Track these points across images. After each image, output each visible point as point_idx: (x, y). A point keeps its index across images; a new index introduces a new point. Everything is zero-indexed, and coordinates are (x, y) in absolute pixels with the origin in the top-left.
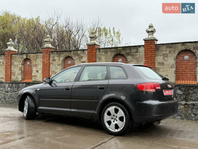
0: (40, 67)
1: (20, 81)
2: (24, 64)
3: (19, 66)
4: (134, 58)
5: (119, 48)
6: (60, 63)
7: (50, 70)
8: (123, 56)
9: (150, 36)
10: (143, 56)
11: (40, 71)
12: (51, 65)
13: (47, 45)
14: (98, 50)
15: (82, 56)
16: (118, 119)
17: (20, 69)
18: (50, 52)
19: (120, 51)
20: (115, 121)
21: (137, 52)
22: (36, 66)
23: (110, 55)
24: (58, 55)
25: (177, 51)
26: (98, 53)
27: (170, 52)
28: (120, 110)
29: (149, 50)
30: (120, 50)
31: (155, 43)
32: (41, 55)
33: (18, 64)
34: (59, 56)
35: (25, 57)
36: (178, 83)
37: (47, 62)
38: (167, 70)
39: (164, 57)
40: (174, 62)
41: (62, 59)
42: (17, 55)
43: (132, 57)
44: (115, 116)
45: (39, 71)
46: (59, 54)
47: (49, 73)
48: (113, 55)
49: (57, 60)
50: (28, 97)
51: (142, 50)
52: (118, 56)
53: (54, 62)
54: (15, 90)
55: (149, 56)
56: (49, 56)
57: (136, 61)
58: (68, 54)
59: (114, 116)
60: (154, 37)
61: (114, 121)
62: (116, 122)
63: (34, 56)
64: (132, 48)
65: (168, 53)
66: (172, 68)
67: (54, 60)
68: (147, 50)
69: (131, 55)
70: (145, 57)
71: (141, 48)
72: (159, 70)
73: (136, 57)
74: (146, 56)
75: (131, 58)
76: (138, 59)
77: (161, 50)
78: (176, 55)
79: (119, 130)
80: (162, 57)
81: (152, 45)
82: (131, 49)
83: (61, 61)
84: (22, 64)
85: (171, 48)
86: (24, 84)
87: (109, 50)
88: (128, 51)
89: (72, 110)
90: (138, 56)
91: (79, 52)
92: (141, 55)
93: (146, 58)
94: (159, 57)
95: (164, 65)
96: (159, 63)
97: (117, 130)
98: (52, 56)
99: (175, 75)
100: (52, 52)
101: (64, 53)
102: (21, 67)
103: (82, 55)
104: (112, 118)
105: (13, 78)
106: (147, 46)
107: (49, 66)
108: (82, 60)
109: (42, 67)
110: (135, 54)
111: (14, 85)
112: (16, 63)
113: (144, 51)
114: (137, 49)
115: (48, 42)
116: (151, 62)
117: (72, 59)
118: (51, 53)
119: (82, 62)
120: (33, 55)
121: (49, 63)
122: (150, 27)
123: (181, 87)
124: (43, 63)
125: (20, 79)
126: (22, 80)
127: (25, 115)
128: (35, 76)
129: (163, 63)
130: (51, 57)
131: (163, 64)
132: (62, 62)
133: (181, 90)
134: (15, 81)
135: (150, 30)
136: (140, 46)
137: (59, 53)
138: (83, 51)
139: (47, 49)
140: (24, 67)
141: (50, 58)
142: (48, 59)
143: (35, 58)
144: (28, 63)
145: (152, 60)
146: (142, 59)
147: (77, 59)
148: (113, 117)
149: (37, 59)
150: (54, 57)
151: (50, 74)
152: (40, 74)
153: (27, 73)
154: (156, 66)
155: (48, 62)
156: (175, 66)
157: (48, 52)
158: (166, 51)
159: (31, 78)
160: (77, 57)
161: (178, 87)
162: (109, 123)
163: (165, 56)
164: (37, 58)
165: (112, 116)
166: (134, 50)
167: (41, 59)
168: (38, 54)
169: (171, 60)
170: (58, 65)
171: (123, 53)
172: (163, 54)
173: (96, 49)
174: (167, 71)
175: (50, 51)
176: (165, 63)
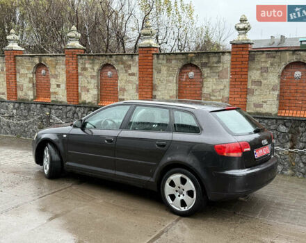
0: (63, 78)
1: (32, 100)
2: (36, 73)
3: (28, 75)
4: (215, 72)
5: (189, 55)
6: (95, 74)
7: (79, 85)
8: (196, 67)
9: (242, 37)
10: (229, 69)
11: (63, 86)
12: (80, 77)
13: (71, 44)
14: (155, 56)
15: (130, 65)
16: (185, 193)
17: (31, 80)
18: (78, 55)
19: (191, 60)
20: (181, 195)
21: (219, 62)
22: (56, 76)
23: (176, 64)
24: (91, 61)
25: (283, 63)
26: (155, 60)
27: (272, 64)
28: (189, 181)
29: (238, 60)
30: (191, 58)
31: (250, 49)
32: (64, 59)
33: (26, 72)
34: (93, 63)
35: (37, 61)
36: (283, 115)
37: (73, 72)
38: (265, 94)
39: (261, 72)
40: (277, 81)
41: (97, 67)
42: (24, 58)
43: (211, 69)
44: (182, 188)
45: (61, 86)
46: (93, 60)
47: (78, 89)
48: (180, 65)
49: (89, 69)
50: (49, 145)
51: (227, 59)
52: (188, 68)
53: (85, 73)
54: (24, 114)
55: (238, 70)
56: (77, 63)
57: (217, 77)
58: (106, 61)
59: (179, 187)
60: (248, 38)
61: (179, 196)
62: (182, 197)
63: (51, 61)
64: (211, 55)
65: (268, 65)
66: (273, 90)
67: (85, 69)
68: (235, 60)
69: (209, 67)
70: (231, 72)
71: (225, 56)
72: (253, 92)
73: (217, 71)
74: (233, 70)
75: (209, 72)
76: (221, 74)
77: (258, 61)
78: (281, 70)
79: (186, 209)
80: (259, 72)
81: (244, 53)
82: (209, 57)
83: (96, 70)
84: (33, 73)
85: (274, 57)
86: (39, 106)
87: (173, 57)
88: (205, 60)
89: (118, 173)
90: (221, 69)
91: (125, 58)
92: (225, 67)
93: (234, 73)
94: (255, 72)
95: (261, 85)
96: (254, 82)
97: (183, 209)
98: (81, 61)
99: (277, 102)
100: (80, 55)
101: (101, 58)
102: (33, 78)
103: (129, 63)
104: (177, 191)
105: (20, 94)
106: (235, 53)
107: (77, 78)
108: (130, 72)
109: (65, 80)
110: (215, 65)
111: (22, 106)
112: (22, 71)
113: (230, 62)
114: (220, 57)
115: (74, 38)
116: (241, 80)
117: (114, 68)
118: (79, 57)
119: (129, 75)
120: (50, 58)
121: (77, 73)
122: (243, 21)
123: (285, 121)
124: (68, 72)
125: (32, 97)
126: (35, 98)
127: (46, 171)
128: (55, 93)
129: (261, 82)
130: (79, 64)
131: (259, 83)
132: (98, 73)
133: (285, 126)
134: (23, 100)
135: (241, 26)
136: (223, 53)
137: (92, 57)
138: (132, 57)
139: (73, 50)
140: (36, 77)
141: (77, 65)
142: (74, 66)
143: (54, 63)
144: (43, 71)
145: (243, 76)
146: (227, 74)
147: (122, 69)
148: (178, 189)
149: (57, 67)
150: (85, 63)
151: (79, 91)
152: (62, 90)
153: (41, 87)
154: (249, 87)
155: (75, 71)
156: (279, 88)
157: (75, 56)
158: (266, 62)
159: (49, 96)
160: (122, 66)
161: (281, 122)
162: (173, 197)
163: (264, 70)
164: (56, 65)
165: (176, 188)
166: (214, 59)
167: (64, 67)
168: (58, 57)
169: (273, 79)
170: (92, 77)
171: (196, 62)
173: (153, 54)
175: (78, 53)
176: (264, 82)
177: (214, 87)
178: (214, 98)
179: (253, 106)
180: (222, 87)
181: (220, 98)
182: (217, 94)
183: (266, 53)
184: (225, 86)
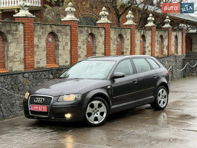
4: (15, 39)
10: (23, 36)
21: (17, 30)
25: (47, 33)
27: (42, 33)
29: (29, 29)
38: (41, 53)
39: (38, 39)
40: (45, 45)
43: (13, 36)
57: (16, 42)
65: (41, 34)
66: (44, 51)
69: (11, 34)
71: (20, 26)
72: (36, 53)
73: (16, 38)
75: (11, 38)
76: (18, 40)
77: (37, 30)
80: (37, 38)
81: (31, 24)
82: (11, 26)
85: (43, 28)
88: (8, 28)
90: (18, 36)
92: (20, 34)
94: (35, 38)
95: (38, 48)
99: (46, 59)
110: (15, 33)
113: (23, 30)
114: (17, 26)
123: (52, 71)
129: (38, 45)
136: (19, 23)
146: (22, 40)
163: (40, 37)
166: (14, 28)
169: (43, 44)
171: (3, 30)
172: (38, 35)
174: (41, 55)
176: (40, 45)
177: (15, 51)
178: (16, 60)
179: (36, 63)
180: (20, 51)
181: (19, 59)
182: (17, 56)
183: (39, 25)
184: (21, 50)
